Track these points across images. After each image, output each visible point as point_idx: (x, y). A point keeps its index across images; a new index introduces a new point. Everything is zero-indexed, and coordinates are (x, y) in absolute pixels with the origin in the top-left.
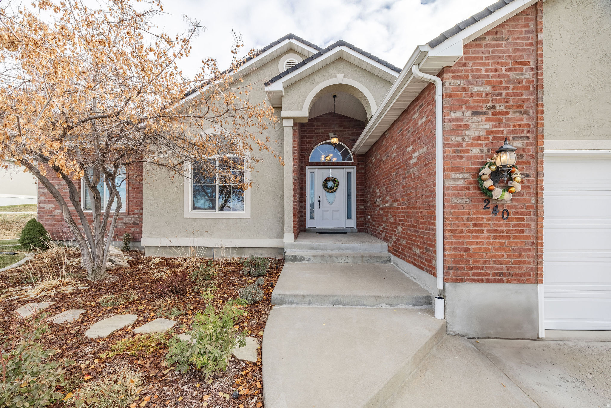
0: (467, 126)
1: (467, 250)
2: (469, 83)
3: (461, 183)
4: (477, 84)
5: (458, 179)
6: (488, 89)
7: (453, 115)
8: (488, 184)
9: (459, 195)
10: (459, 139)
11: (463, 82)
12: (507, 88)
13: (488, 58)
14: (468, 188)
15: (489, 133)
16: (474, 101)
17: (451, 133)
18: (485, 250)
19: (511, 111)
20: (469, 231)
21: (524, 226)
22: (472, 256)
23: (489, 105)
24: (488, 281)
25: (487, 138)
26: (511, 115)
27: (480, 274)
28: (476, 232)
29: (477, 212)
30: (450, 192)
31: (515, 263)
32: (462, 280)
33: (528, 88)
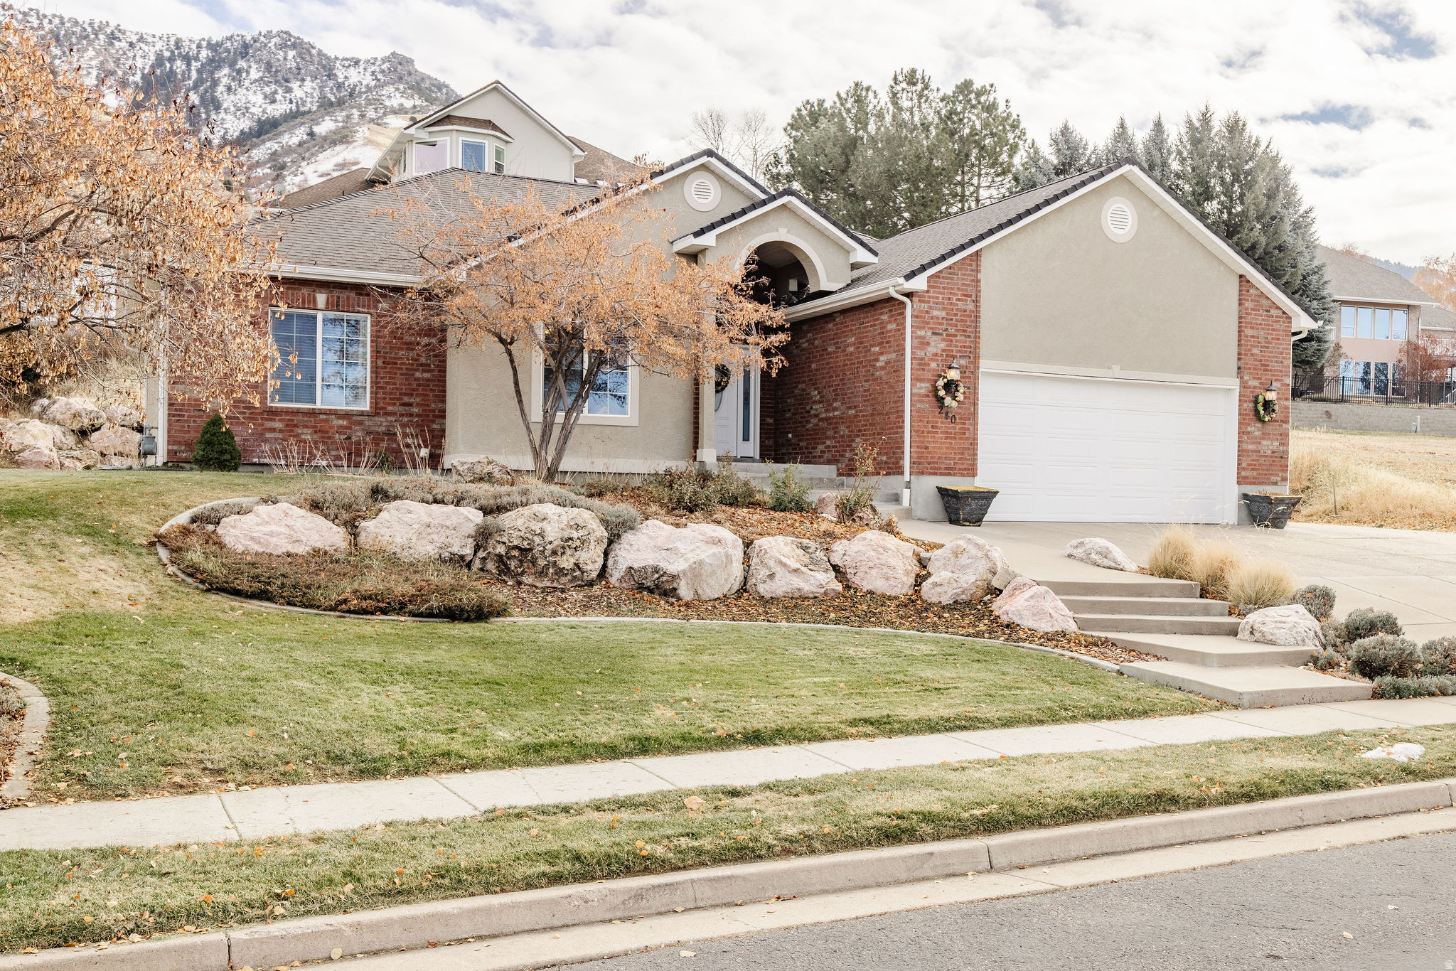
0: (928, 344)
1: (927, 448)
2: (930, 307)
3: (923, 391)
4: (936, 309)
5: (921, 388)
6: (944, 314)
7: (919, 333)
8: (942, 393)
9: (922, 401)
10: (923, 354)
11: (926, 305)
12: (956, 315)
13: (944, 288)
14: (928, 396)
15: (944, 350)
16: (934, 323)
17: (917, 348)
18: (939, 448)
19: (959, 334)
20: (928, 432)
21: (966, 429)
22: (929, 453)
23: (944, 327)
24: (941, 474)
25: (942, 355)
26: (958, 338)
27: (935, 468)
28: (934, 432)
29: (934, 417)
30: (916, 398)
31: (960, 459)
32: (922, 473)
33: (970, 316)
